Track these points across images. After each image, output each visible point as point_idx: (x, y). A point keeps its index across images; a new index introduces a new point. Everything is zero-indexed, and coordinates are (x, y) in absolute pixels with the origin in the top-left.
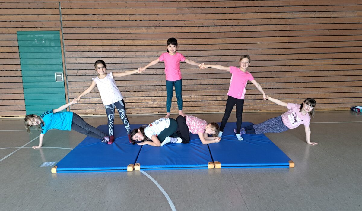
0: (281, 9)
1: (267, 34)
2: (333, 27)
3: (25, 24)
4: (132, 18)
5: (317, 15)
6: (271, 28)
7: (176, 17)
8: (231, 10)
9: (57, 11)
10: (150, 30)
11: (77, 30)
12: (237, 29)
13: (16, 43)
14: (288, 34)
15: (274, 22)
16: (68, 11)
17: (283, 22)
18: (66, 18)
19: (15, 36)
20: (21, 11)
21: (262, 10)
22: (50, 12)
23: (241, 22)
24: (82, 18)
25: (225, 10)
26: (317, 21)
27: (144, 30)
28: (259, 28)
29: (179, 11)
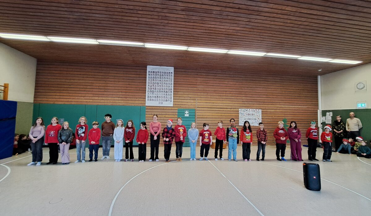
0: (281, 104)
1: (276, 113)
2: (299, 111)
3: (182, 106)
4: (225, 105)
5: (293, 106)
6: (278, 111)
7: (242, 105)
8: (263, 103)
9: (195, 101)
10: (231, 110)
11: (203, 109)
12: (265, 110)
13: (177, 114)
14: (284, 113)
15: (279, 108)
16: (200, 101)
17: (282, 108)
18: (199, 104)
19: (177, 111)
20: (180, 101)
21: (274, 103)
22: (192, 101)
23: (267, 108)
24: (205, 104)
25: (260, 103)
26: (294, 109)
27: (229, 110)
28: (273, 111)
29: (243, 103)
